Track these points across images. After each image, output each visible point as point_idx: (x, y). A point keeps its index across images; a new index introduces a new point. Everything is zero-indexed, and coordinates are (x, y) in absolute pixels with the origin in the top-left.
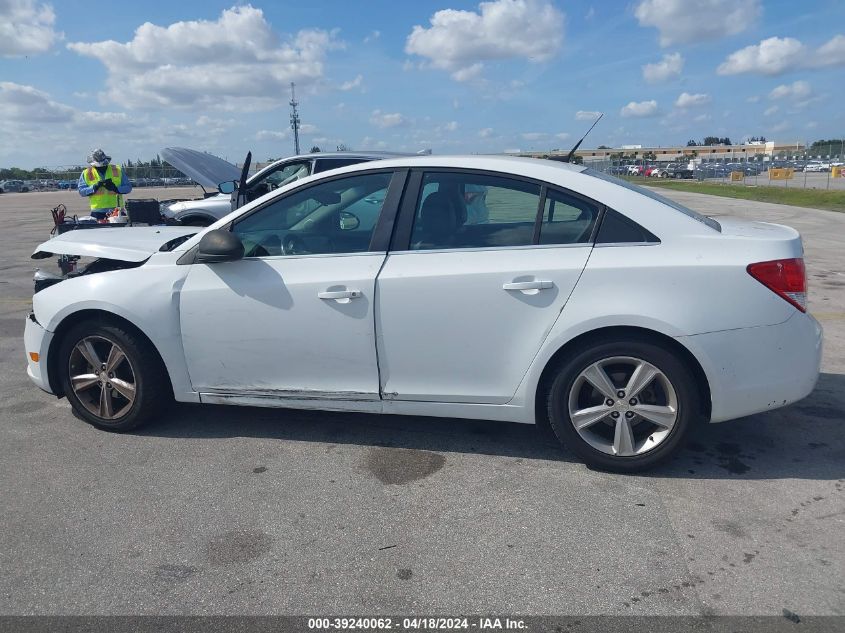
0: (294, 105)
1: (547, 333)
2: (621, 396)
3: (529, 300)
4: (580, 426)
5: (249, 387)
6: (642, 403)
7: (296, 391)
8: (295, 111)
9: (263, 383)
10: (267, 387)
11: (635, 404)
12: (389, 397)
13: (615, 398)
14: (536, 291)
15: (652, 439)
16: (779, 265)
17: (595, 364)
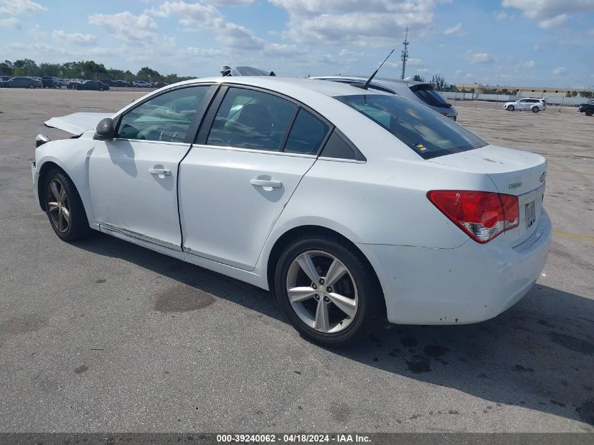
0: (406, 44)
1: (274, 223)
2: (321, 282)
3: (266, 194)
4: (293, 299)
5: (120, 227)
6: (336, 292)
7: (141, 235)
8: (406, 48)
9: (126, 225)
10: (127, 229)
11: (330, 292)
12: (187, 250)
13: (317, 283)
14: (270, 189)
15: (341, 323)
16: (458, 195)
17: (305, 253)
